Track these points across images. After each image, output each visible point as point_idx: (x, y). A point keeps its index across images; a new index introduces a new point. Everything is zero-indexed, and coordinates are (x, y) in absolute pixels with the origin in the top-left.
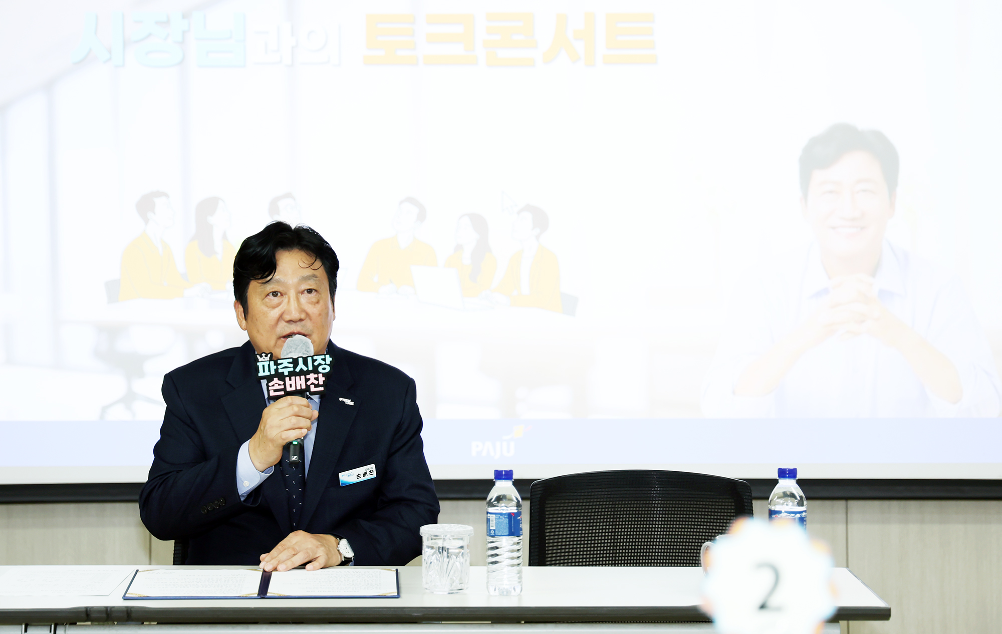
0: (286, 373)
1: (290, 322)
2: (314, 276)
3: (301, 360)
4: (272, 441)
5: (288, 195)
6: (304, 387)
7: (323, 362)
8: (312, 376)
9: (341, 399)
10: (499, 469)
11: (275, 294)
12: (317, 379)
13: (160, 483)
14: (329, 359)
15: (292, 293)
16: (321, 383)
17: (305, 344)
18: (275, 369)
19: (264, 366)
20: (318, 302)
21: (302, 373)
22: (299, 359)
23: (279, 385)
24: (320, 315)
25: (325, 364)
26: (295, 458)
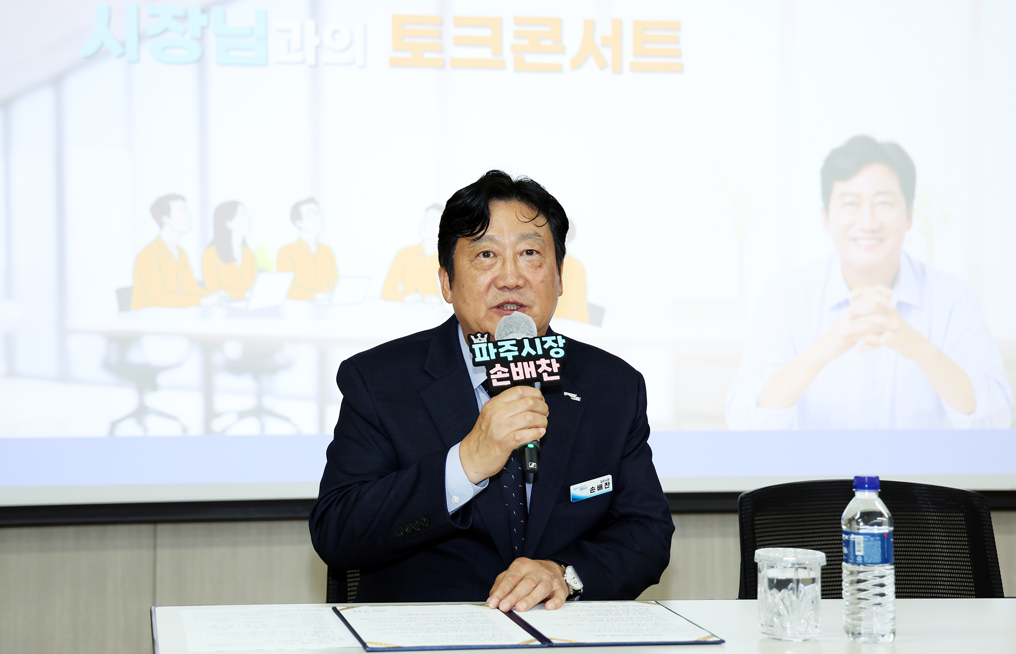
0: (510, 358)
1: (504, 288)
2: (537, 235)
3: (526, 342)
4: (500, 443)
5: (311, 200)
6: (534, 375)
7: (555, 345)
8: (543, 362)
9: (567, 393)
11: (486, 254)
12: (550, 365)
13: (338, 498)
14: (561, 341)
15: (509, 254)
16: (556, 370)
18: (495, 353)
19: (482, 349)
20: (540, 266)
21: (529, 358)
22: (524, 340)
23: (503, 372)
24: (543, 281)
25: (558, 347)
26: (533, 465)
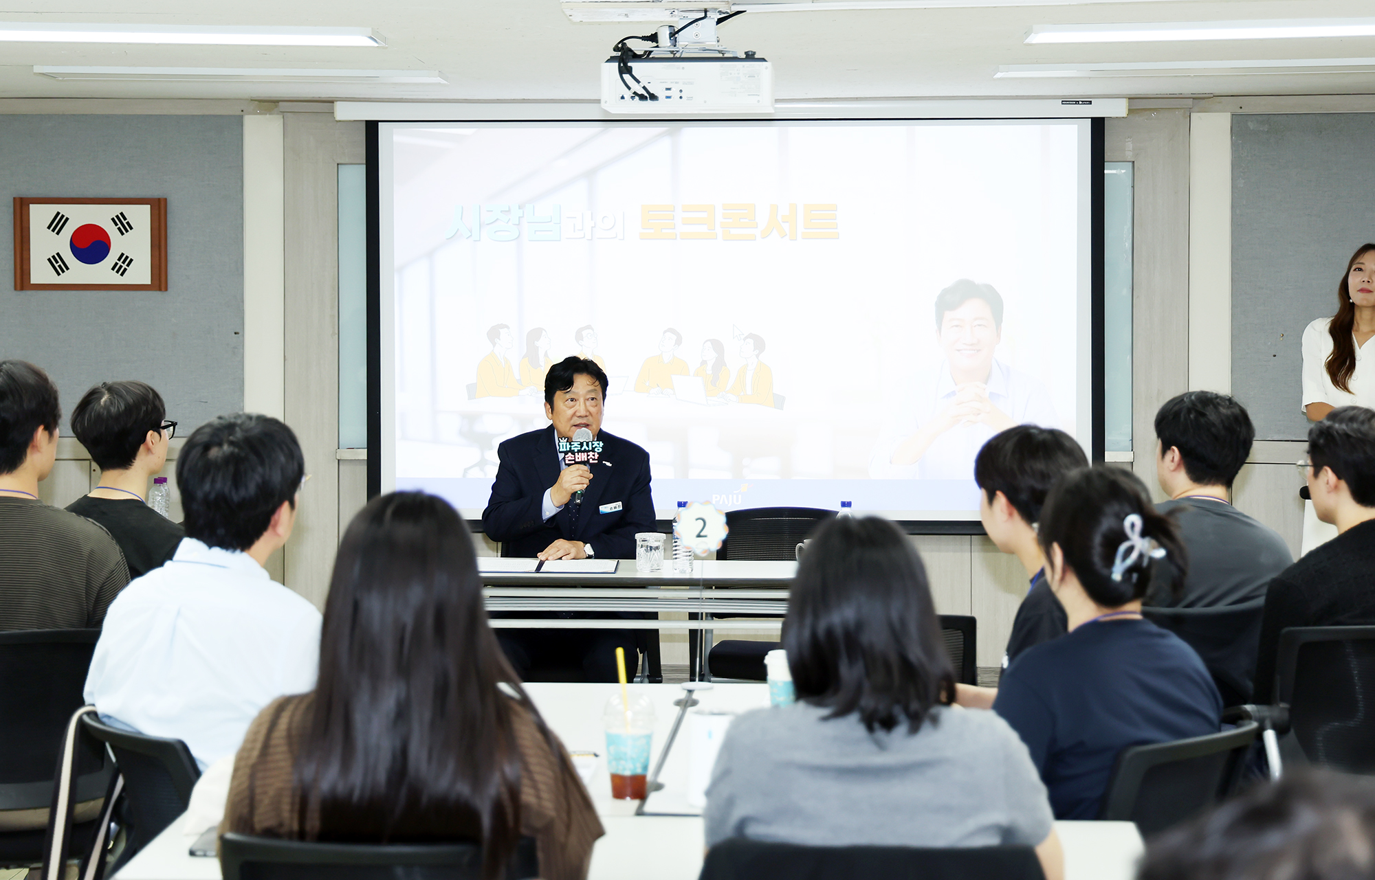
0: (576, 451)
1: (580, 417)
2: (595, 390)
3: (585, 444)
4: (565, 490)
5: (589, 327)
6: (586, 460)
8: (591, 453)
9: (604, 462)
10: (680, 501)
11: (572, 400)
12: (594, 455)
14: (601, 444)
15: (582, 400)
16: (596, 458)
17: (588, 433)
19: (562, 445)
20: (595, 405)
21: (585, 451)
24: (597, 413)
26: (578, 501)
